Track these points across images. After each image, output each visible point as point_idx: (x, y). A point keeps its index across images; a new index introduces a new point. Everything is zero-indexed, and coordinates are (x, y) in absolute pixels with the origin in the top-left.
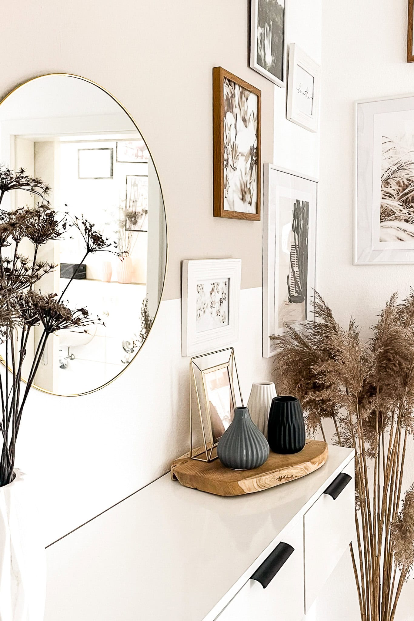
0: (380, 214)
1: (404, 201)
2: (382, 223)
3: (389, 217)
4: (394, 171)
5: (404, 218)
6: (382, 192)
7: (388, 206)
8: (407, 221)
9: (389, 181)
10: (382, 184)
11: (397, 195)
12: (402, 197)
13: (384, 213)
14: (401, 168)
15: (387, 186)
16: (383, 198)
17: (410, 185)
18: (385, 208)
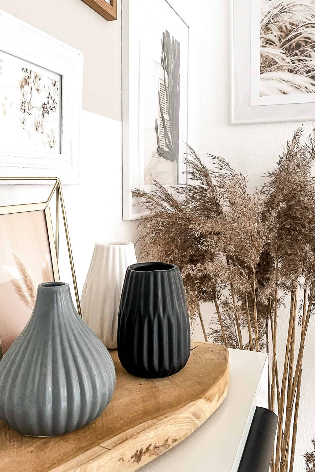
0: (259, 65)
1: (287, 48)
2: (262, 75)
3: (270, 67)
4: (275, 14)
5: (287, 68)
6: (262, 39)
7: (268, 55)
8: (291, 71)
9: (269, 26)
10: (262, 30)
11: (279, 42)
12: (284, 44)
13: (265, 63)
14: (283, 11)
15: (267, 33)
16: (263, 47)
17: (294, 30)
18: (265, 57)
